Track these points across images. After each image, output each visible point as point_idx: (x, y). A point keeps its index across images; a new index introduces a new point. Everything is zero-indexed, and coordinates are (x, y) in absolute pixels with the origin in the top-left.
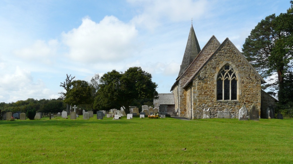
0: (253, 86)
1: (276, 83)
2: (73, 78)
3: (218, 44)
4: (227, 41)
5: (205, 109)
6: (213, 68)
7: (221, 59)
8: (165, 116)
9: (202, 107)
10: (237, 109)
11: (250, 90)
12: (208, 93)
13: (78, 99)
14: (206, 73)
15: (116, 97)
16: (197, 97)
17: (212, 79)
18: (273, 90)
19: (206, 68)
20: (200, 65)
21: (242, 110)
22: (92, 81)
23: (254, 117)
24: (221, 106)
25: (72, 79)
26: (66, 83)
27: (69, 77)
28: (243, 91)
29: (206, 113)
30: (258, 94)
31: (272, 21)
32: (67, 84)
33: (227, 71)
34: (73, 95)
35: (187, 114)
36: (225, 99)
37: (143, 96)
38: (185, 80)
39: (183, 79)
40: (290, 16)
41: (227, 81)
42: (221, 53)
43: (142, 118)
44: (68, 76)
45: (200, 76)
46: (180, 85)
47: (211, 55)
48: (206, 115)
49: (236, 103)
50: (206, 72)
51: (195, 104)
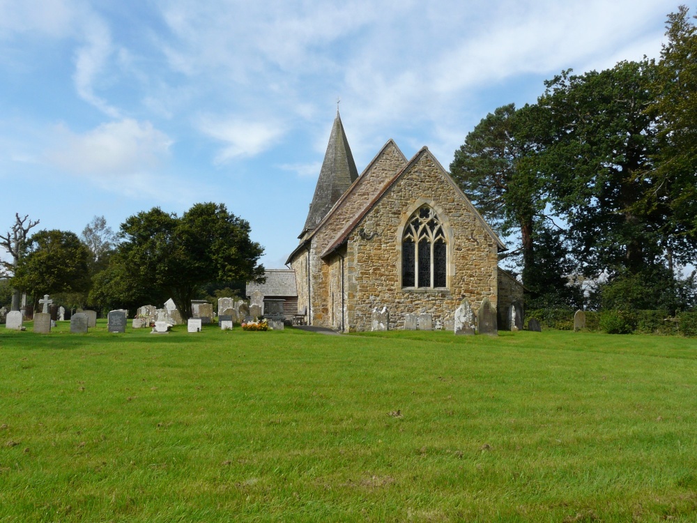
0: (480, 256)
1: (518, 252)
2: (33, 223)
3: (400, 159)
4: (425, 154)
5: (376, 308)
6: (394, 213)
7: (411, 192)
8: (282, 324)
9: (368, 303)
10: (446, 308)
11: (473, 266)
12: (383, 270)
13: (51, 280)
14: (379, 225)
15: (163, 277)
16: (356, 280)
17: (392, 237)
18: (512, 267)
19: (377, 213)
20: (360, 205)
21: (461, 310)
22: (85, 233)
23: (486, 327)
24: (412, 302)
25: (30, 227)
26: (13, 236)
27: (21, 220)
28: (460, 268)
29: (379, 318)
30: (490, 276)
31: (508, 118)
32: (15, 238)
33: (424, 222)
34: (37, 269)
35: (331, 319)
36: (420, 285)
37: (230, 276)
38: (325, 240)
39: (322, 236)
40: (543, 112)
41: (424, 244)
42: (412, 179)
43: (228, 330)
44: (18, 219)
45: (365, 231)
46: (314, 251)
47: (385, 183)
48: (379, 323)
49: (444, 295)
50: (378, 221)
51: (351, 296)
